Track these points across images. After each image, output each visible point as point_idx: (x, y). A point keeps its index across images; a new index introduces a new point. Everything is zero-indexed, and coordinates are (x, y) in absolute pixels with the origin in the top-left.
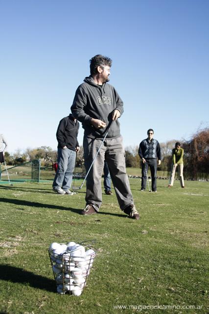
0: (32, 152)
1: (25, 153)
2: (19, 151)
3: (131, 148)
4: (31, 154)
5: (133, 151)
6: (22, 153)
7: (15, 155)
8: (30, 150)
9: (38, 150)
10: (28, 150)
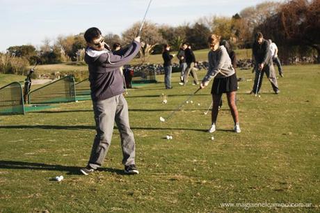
0: (65, 40)
1: (56, 43)
2: (47, 42)
3: (207, 20)
4: (65, 44)
5: (209, 23)
6: (51, 44)
7: (42, 48)
8: (63, 39)
9: (76, 38)
10: (60, 39)
